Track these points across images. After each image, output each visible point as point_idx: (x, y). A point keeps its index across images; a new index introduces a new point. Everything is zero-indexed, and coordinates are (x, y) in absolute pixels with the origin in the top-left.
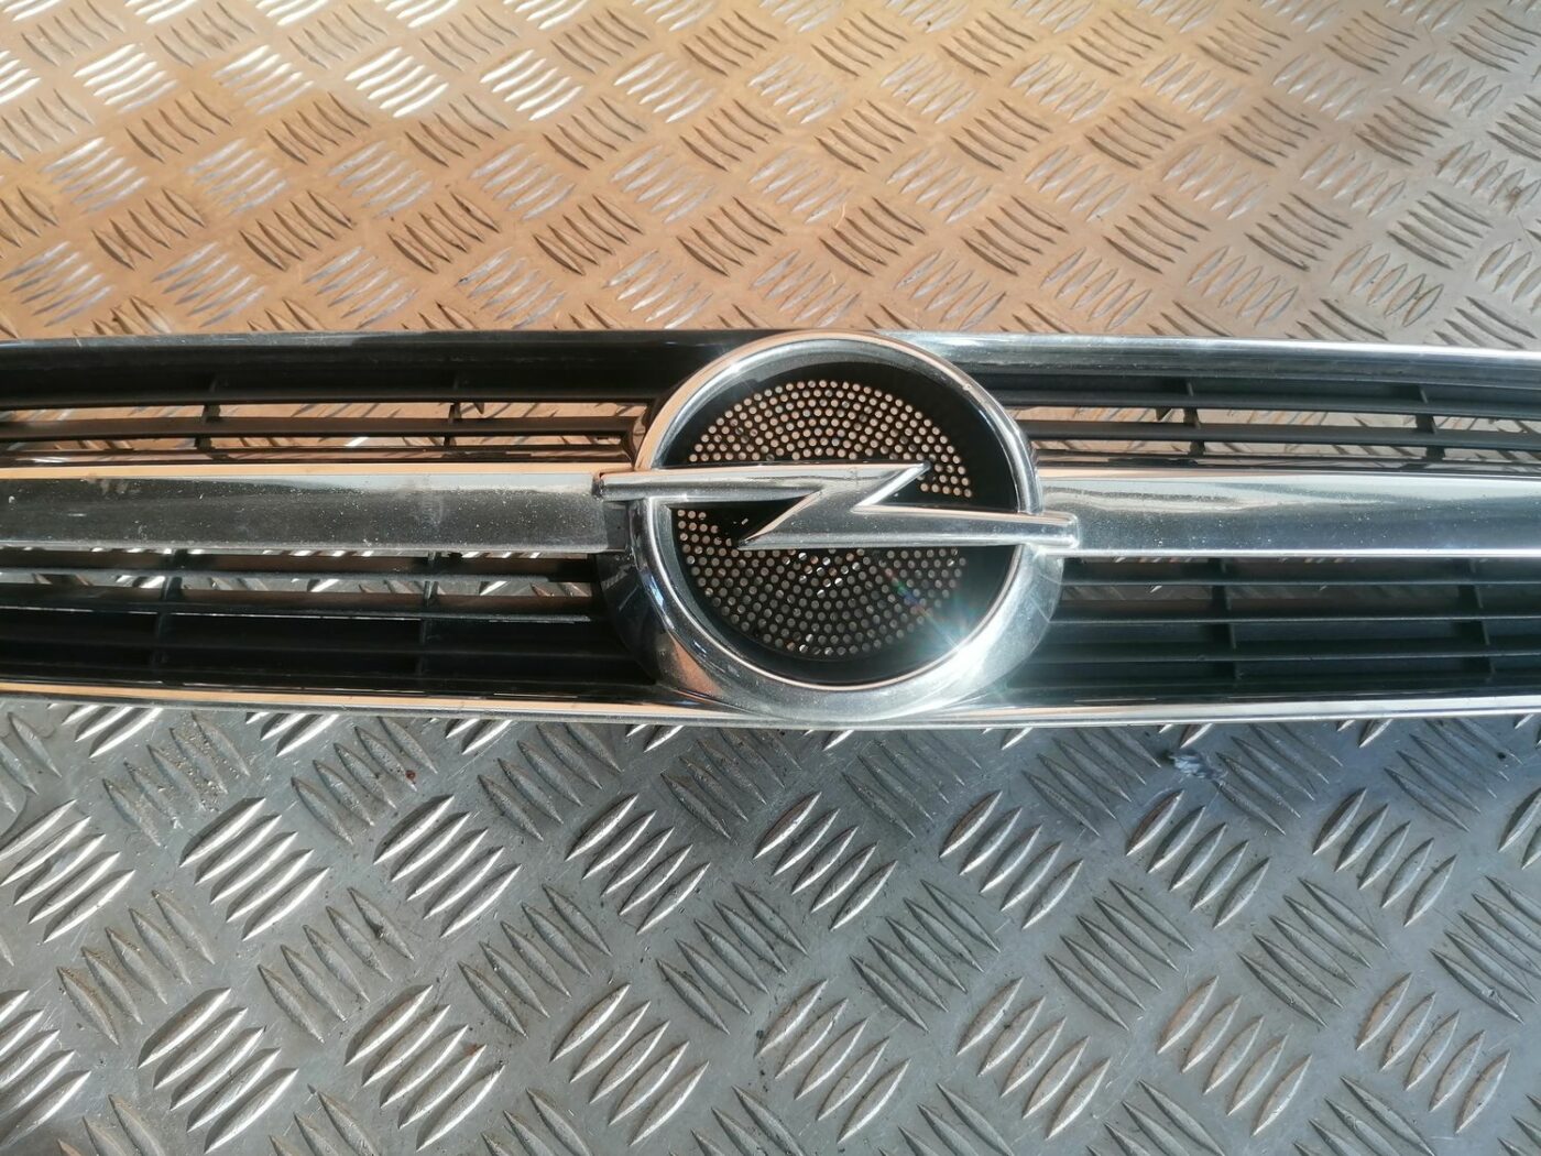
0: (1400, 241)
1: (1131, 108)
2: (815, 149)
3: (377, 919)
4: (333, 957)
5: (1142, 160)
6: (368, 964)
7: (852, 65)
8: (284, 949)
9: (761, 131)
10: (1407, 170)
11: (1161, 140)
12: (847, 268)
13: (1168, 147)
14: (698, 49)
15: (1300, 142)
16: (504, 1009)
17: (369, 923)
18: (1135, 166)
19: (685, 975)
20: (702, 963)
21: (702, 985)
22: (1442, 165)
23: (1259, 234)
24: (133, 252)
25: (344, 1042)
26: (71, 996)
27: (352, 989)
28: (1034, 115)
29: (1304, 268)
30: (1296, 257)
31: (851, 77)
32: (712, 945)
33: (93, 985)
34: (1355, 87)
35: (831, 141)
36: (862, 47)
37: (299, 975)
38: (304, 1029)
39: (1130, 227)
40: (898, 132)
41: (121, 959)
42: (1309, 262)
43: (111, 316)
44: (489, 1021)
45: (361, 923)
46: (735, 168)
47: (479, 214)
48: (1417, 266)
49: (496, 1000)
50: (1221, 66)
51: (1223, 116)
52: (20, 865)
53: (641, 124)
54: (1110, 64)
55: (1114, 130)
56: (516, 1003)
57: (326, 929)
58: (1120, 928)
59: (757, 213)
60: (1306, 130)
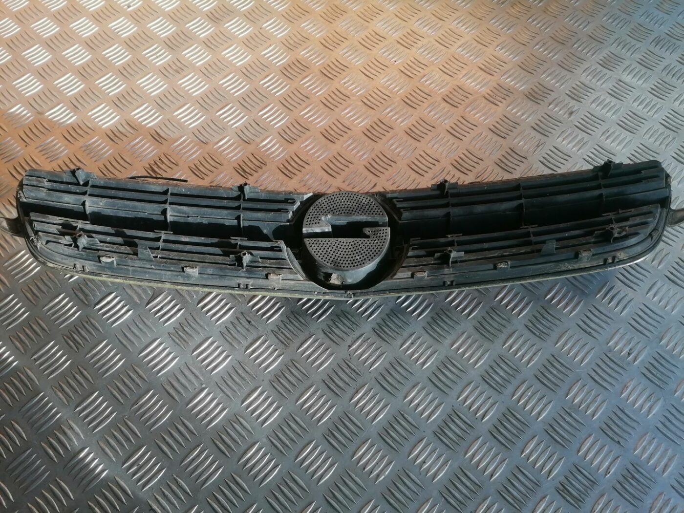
0: (535, 129)
1: (456, 88)
2: (360, 103)
3: (249, 319)
4: (239, 329)
5: (459, 105)
6: (248, 330)
7: (371, 76)
8: (226, 327)
9: (344, 98)
10: (539, 106)
11: (465, 99)
12: (370, 140)
13: (467, 100)
14: (325, 71)
15: (507, 98)
16: (283, 340)
17: (247, 321)
18: (456, 107)
19: (329, 332)
20: (334, 329)
21: (334, 335)
22: (550, 104)
23: (492, 127)
24: (162, 139)
25: (244, 349)
26: (172, 339)
27: (244, 336)
28: (426, 91)
29: (505, 138)
30: (503, 135)
31: (371, 80)
32: (336, 325)
33: (178, 336)
34: (526, 79)
35: (365, 101)
36: (374, 70)
37: (230, 333)
38: (233, 346)
39: (454, 126)
40: (385, 97)
41: (184, 330)
42: (506, 136)
43: (158, 159)
44: (280, 343)
45: (245, 321)
46: (337, 110)
47: (262, 126)
48: (539, 136)
49: (281, 338)
50: (485, 73)
51: (484, 90)
52: (155, 307)
53: (308, 96)
54: (450, 73)
55: (451, 96)
56: (286, 339)
57: (236, 322)
58: (442, 319)
59: (344, 124)
60: (509, 94)
